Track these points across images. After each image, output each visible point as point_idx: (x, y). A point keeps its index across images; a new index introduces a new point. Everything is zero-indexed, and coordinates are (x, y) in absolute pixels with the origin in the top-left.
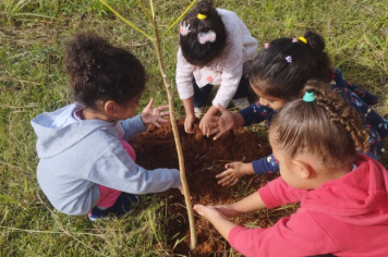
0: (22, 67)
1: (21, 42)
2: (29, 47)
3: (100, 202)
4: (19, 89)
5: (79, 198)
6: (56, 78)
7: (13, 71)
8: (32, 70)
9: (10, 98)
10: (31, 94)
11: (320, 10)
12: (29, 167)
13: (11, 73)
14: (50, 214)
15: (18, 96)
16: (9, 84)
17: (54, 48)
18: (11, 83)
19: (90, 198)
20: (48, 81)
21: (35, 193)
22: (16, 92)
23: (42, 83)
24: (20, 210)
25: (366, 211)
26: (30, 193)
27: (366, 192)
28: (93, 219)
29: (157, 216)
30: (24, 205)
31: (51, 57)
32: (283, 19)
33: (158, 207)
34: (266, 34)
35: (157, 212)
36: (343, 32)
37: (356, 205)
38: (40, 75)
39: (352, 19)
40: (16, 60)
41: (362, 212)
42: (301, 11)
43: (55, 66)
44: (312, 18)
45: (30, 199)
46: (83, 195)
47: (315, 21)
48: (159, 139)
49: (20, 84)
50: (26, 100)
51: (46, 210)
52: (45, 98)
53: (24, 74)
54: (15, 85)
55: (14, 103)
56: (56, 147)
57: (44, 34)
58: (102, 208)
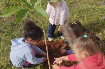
0: (5, 27)
1: (5, 20)
2: (7, 21)
3: (25, 64)
4: (4, 32)
5: (20, 63)
6: (14, 30)
7: (3, 28)
8: (8, 27)
9: (1, 35)
10: (7, 34)
11: (83, 13)
12: (6, 54)
13: (2, 28)
14: (12, 67)
15: (4, 34)
16: (1, 31)
17: (13, 21)
18: (2, 31)
19: (22, 64)
20: (12, 30)
21: (8, 61)
22: (3, 33)
23: (10, 31)
24: (4, 66)
25: (97, 65)
26: (6, 61)
27: (98, 60)
28: (23, 68)
29: (41, 68)
30: (5, 64)
31: (13, 24)
32: (74, 15)
33: (41, 65)
34: (69, 19)
35: (40, 67)
36: (89, 19)
37: (95, 63)
38: (10, 29)
39: (92, 16)
40: (3, 25)
41: (96, 65)
42: (78, 13)
43: (14, 27)
44: (81, 15)
45: (6, 63)
46: (21, 62)
47: (82, 16)
48: (41, 46)
49: (4, 31)
50: (6, 35)
51: (11, 66)
52: (11, 35)
53: (5, 28)
54: (3, 32)
55: (3, 36)
56: (16, 48)
57: (11, 18)
58: (26, 66)
